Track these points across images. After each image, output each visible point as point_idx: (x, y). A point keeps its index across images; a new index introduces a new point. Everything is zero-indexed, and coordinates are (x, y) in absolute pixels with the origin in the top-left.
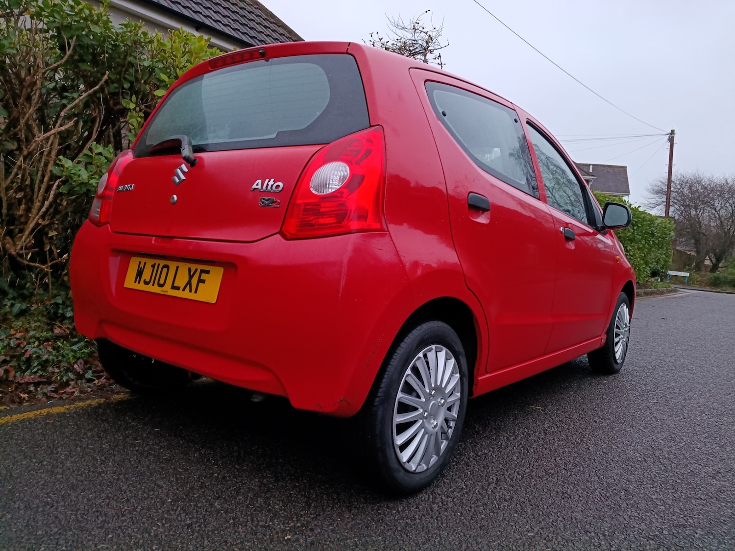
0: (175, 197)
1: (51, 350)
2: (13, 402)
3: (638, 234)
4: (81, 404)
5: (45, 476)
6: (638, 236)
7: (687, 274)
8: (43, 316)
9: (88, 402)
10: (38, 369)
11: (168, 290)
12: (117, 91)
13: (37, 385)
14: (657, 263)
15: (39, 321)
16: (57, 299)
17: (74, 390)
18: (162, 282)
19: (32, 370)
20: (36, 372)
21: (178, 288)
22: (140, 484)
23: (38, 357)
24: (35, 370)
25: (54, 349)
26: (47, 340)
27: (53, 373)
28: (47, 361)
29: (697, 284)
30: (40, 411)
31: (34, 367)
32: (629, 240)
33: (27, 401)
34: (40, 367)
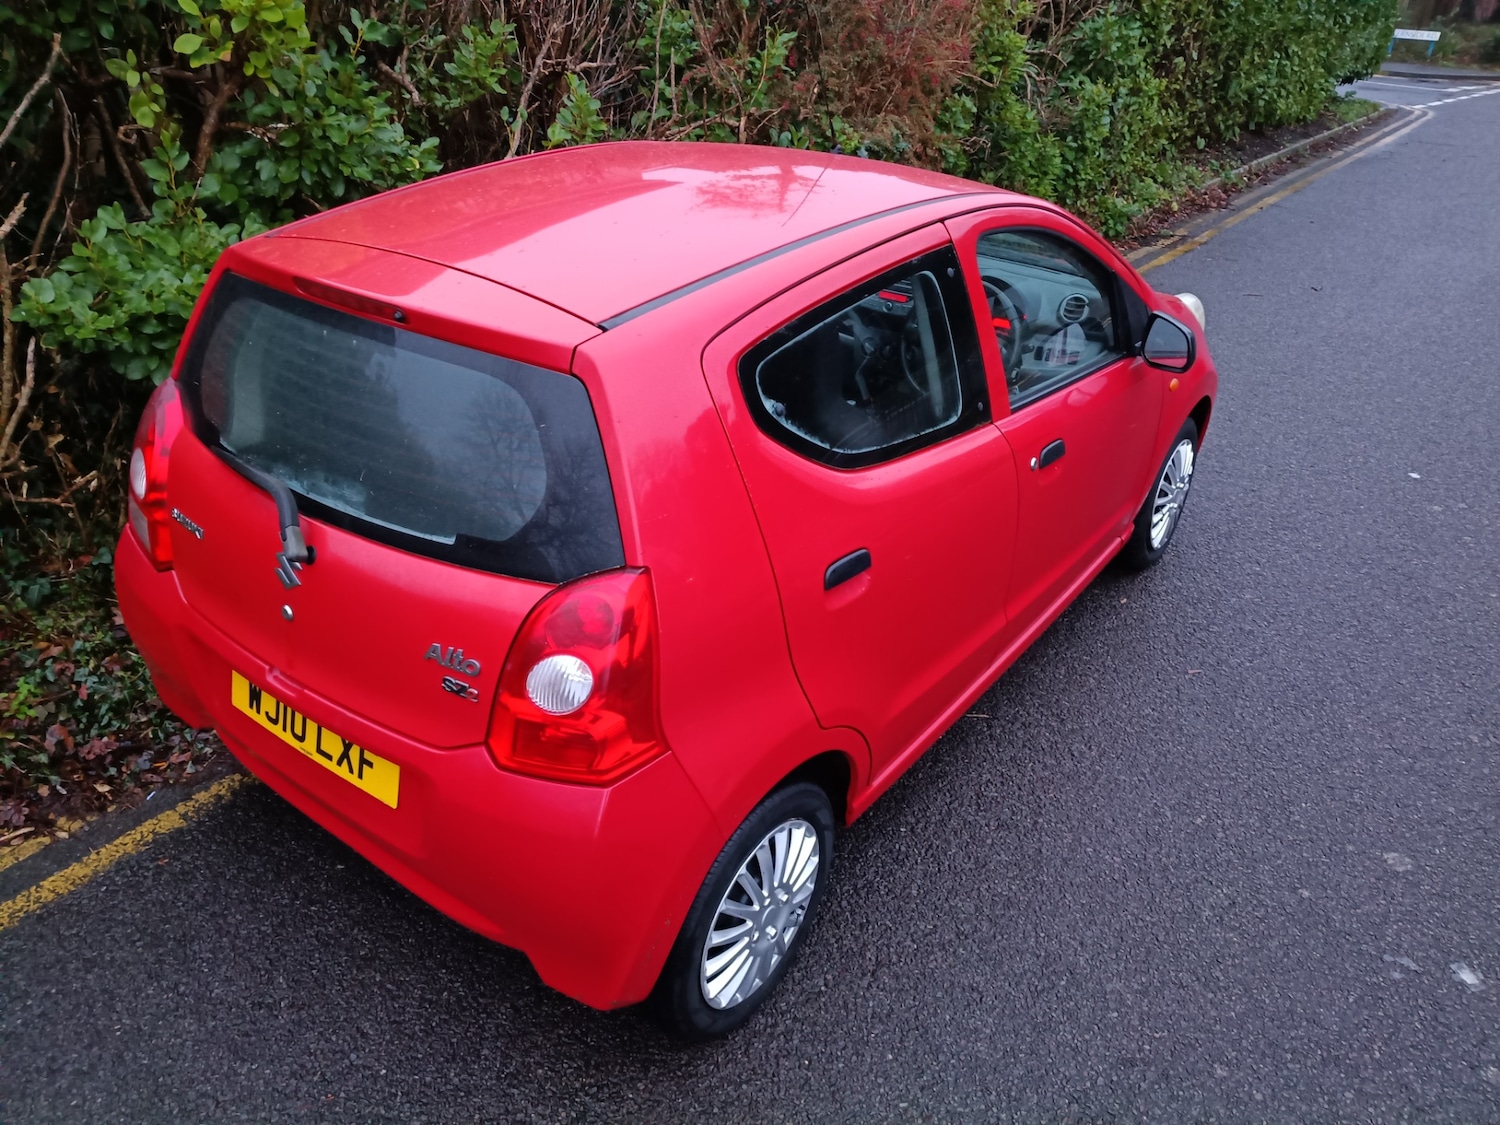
0: (288, 608)
1: (121, 674)
2: (89, 810)
3: (1318, 11)
4: (202, 797)
5: (190, 1024)
6: (1318, 17)
7: (1435, 36)
8: (86, 593)
9: (214, 788)
10: (110, 719)
11: (308, 747)
12: (87, 45)
13: (119, 757)
14: (1357, 59)
15: (82, 608)
16: (102, 555)
17: (183, 758)
18: (298, 731)
19: (100, 723)
20: (109, 724)
21: (329, 757)
22: (334, 1032)
23: (105, 698)
24: (105, 722)
25: (125, 669)
26: (108, 651)
27: (139, 726)
28: (120, 702)
29: (1452, 59)
30: (139, 829)
31: (103, 716)
32: (1294, 30)
33: (112, 802)
34: (110, 714)
